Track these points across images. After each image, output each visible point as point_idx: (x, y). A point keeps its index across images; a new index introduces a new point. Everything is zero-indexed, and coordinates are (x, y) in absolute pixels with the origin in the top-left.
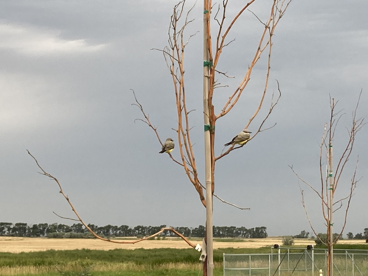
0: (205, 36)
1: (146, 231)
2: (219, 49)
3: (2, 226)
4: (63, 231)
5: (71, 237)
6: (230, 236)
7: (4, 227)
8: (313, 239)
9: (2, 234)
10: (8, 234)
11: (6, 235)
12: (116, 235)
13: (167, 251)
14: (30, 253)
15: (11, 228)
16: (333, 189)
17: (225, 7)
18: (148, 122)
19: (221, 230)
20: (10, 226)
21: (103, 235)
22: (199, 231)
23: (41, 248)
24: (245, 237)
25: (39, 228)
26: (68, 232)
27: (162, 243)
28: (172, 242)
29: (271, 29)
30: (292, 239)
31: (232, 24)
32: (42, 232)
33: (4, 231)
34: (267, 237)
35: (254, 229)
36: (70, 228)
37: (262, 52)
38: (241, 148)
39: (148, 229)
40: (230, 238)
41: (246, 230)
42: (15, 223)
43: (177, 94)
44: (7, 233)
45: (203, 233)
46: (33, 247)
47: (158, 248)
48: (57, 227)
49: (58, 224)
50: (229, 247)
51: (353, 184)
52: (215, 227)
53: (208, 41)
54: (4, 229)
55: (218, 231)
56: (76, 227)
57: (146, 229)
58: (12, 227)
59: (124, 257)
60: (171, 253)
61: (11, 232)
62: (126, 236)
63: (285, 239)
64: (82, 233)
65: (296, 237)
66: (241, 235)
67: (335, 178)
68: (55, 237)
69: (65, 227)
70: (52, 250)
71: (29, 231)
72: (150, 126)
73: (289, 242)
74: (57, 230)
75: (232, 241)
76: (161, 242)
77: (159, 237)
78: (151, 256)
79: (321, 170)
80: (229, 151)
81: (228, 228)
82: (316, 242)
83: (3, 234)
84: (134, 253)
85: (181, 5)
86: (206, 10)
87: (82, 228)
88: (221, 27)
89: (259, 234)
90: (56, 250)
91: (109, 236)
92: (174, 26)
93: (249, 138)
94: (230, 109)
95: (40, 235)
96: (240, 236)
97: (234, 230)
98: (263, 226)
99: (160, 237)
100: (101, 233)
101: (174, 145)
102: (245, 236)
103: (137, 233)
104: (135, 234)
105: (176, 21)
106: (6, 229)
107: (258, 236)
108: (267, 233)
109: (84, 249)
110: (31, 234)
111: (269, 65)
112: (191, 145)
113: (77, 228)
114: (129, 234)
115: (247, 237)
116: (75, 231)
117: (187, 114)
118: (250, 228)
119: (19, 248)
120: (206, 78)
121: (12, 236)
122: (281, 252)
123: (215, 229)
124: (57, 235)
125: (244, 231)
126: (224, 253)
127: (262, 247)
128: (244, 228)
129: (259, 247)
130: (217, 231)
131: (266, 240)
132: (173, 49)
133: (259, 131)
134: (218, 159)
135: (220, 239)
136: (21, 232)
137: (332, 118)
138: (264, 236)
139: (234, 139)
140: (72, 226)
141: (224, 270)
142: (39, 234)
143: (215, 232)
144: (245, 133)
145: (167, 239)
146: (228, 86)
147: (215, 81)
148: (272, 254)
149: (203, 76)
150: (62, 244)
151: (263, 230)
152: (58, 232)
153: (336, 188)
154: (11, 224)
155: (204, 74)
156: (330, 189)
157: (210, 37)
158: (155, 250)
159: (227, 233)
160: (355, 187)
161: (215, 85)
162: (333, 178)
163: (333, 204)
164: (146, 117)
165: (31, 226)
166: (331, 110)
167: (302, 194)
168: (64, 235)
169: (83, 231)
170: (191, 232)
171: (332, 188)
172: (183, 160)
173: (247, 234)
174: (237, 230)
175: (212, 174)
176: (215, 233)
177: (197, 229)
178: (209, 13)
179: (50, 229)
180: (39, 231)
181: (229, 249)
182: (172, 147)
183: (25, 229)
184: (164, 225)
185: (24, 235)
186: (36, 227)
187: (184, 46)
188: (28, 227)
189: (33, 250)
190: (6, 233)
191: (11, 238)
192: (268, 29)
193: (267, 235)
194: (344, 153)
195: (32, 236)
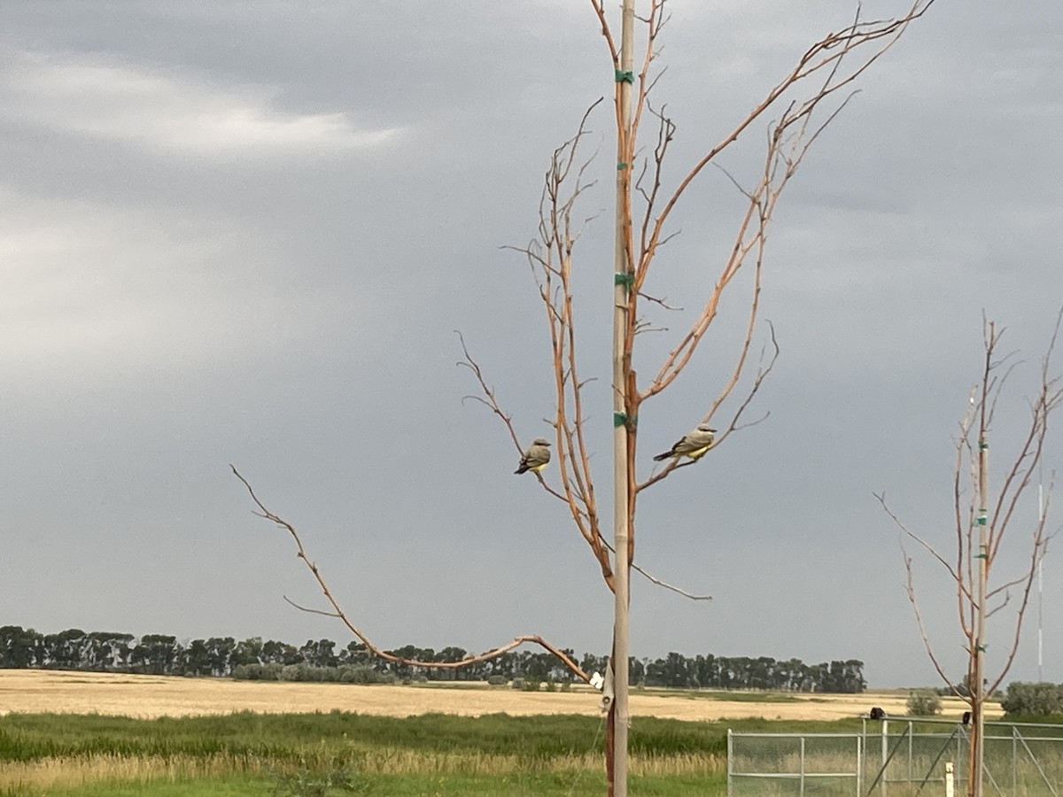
0: (619, 217)
1: (517, 665)
2: (647, 251)
3: (105, 644)
4: (279, 662)
5: (299, 679)
6: (756, 684)
7: (110, 645)
8: (996, 698)
9: (104, 666)
10: (120, 666)
11: (115, 668)
12: (430, 675)
13: (573, 724)
14: (186, 719)
15: (130, 650)
16: (986, 557)
17: (659, 162)
18: (492, 404)
19: (733, 666)
20: (126, 643)
21: (392, 675)
22: (666, 669)
23: (217, 707)
24: (800, 690)
25: (209, 652)
26: (294, 663)
27: (559, 701)
28: (587, 699)
29: (763, 205)
30: (937, 697)
31: (679, 193)
32: (218, 663)
33: (109, 656)
34: (864, 690)
35: (826, 665)
36: (298, 653)
37: (746, 251)
38: (693, 464)
39: (521, 660)
40: (757, 691)
41: (804, 668)
42: (142, 636)
43: (555, 344)
44: (119, 663)
45: (678, 675)
46: (194, 703)
47: (549, 713)
48: (262, 648)
49: (265, 641)
50: (753, 715)
51: (1037, 544)
52: (715, 658)
53: (625, 229)
54: (111, 652)
55: (722, 670)
56: (316, 651)
57: (514, 661)
58: (132, 645)
59: (451, 737)
60: (583, 727)
61: (129, 659)
62: (457, 679)
63: (915, 696)
64: (332, 669)
65: (950, 691)
66: (790, 682)
67: (992, 528)
68: (254, 677)
69: (282, 649)
70: (246, 712)
71: (182, 659)
72: (497, 411)
73: (926, 706)
74: (259, 659)
75: (762, 699)
76: (558, 698)
77: (551, 684)
78: (528, 736)
79: (957, 506)
80: (669, 471)
81: (752, 662)
82: (1003, 706)
83: (106, 666)
84: (479, 725)
85: (569, 148)
86: (623, 162)
87: (332, 654)
88: (651, 205)
89: (841, 680)
91: (408, 678)
92: (552, 195)
93: (709, 444)
94: (671, 379)
95: (213, 670)
96: (787, 687)
97: (768, 667)
98: (853, 659)
99: (556, 684)
100: (386, 668)
101: (549, 455)
102: (800, 685)
103: (490, 672)
104: (483, 674)
105: (558, 182)
106: (115, 652)
107: (840, 686)
108: (865, 678)
110: (186, 668)
111: (758, 284)
112: (587, 456)
113: (319, 654)
114: (467, 674)
115: (806, 690)
116: (312, 662)
117: (577, 387)
118: (817, 664)
119: (154, 705)
120: (621, 312)
121: (134, 671)
122: (889, 731)
123: (714, 664)
124: (260, 673)
125: (798, 672)
126: (730, 731)
127: (848, 719)
128: (800, 661)
129: (837, 717)
130: (720, 669)
131: (859, 700)
132: (549, 245)
133: (732, 429)
134: (644, 487)
135: (728, 692)
136: (158, 661)
137: (990, 372)
138: (856, 687)
139: (677, 445)
140: (303, 648)
141: (730, 780)
142: (210, 666)
143: (715, 672)
144: (702, 433)
145: (575, 691)
146: (667, 329)
147: (637, 319)
148: (864, 735)
149: (613, 306)
150: (276, 698)
151: (853, 670)
152: (262, 664)
153: (995, 553)
154: (129, 637)
155: (616, 301)
156: (981, 556)
157: (630, 223)
158: (540, 719)
159: (749, 678)
160: (1045, 552)
161: (639, 327)
162: (987, 528)
163: (987, 594)
164: (488, 393)
165: (186, 644)
166: (986, 352)
167: (908, 569)
168: (281, 671)
169: (334, 662)
170: (646, 672)
171: (984, 553)
172: (567, 489)
173: (806, 681)
174: (779, 668)
175: (630, 522)
176: (715, 677)
177: (663, 664)
178: (629, 167)
179: (242, 654)
180: (210, 659)
181: (752, 720)
182: (543, 459)
183: (169, 654)
184: (568, 650)
185: (166, 669)
186: (202, 647)
187: (572, 242)
188: (179, 646)
190: (115, 664)
191: (129, 677)
192: (757, 206)
193: (864, 684)
194: (1017, 465)
195: (191, 673)
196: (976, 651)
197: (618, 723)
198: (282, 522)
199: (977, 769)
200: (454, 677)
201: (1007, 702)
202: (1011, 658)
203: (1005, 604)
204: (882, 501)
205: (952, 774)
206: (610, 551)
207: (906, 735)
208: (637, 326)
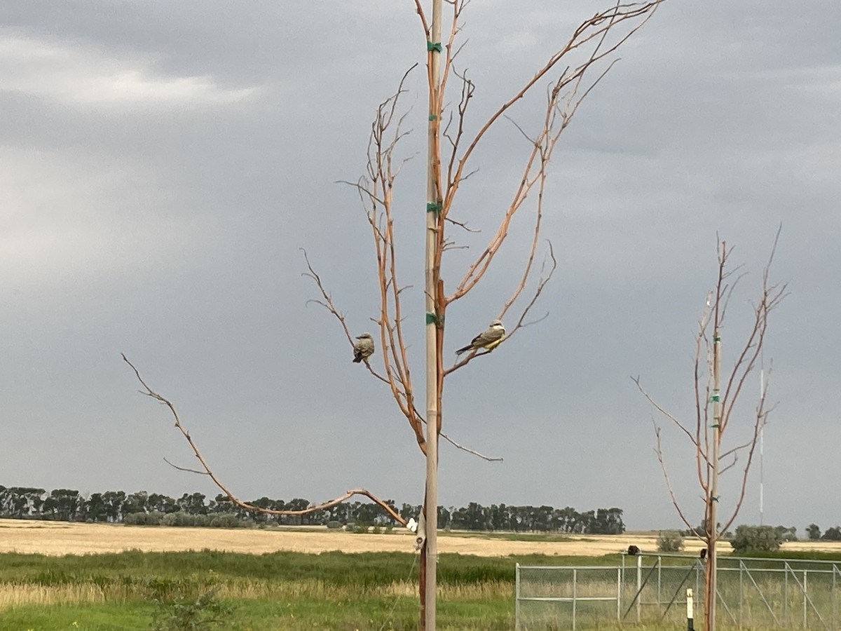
0: (430, 158)
1: (350, 512)
2: (452, 185)
3: (22, 496)
4: (160, 511)
5: (177, 524)
6: (538, 528)
7: (26, 497)
8: (727, 538)
9: (21, 515)
10: (34, 515)
11: (30, 516)
12: (280, 521)
14: (87, 556)
15: (43, 502)
16: (719, 427)
17: (461, 114)
18: (329, 306)
19: (520, 513)
20: (39, 496)
21: (251, 521)
22: (468, 516)
24: (573, 532)
25: (105, 503)
26: (172, 511)
27: (383, 541)
28: (404, 540)
29: (544, 149)
30: (680, 537)
31: (477, 139)
32: (112, 512)
33: (25, 506)
34: (623, 532)
35: (593, 512)
36: (176, 504)
37: (530, 186)
38: (488, 354)
39: (353, 508)
40: (539, 533)
41: (576, 514)
42: (52, 490)
43: (380, 259)
44: (33, 512)
45: (477, 521)
46: (92, 543)
47: (375, 551)
48: (147, 500)
49: (149, 494)
50: (536, 552)
51: (759, 417)
52: (506, 507)
53: (435, 167)
54: (27, 503)
55: (512, 517)
56: (190, 502)
57: (347, 509)
58: (43, 498)
59: (298, 570)
60: (402, 561)
61: (41, 509)
62: (302, 524)
63: (663, 536)
64: (203, 516)
65: (690, 532)
66: (565, 526)
67: (723, 405)
68: (142, 522)
69: (164, 500)
71: (83, 509)
72: (334, 312)
73: (672, 544)
74: (145, 509)
75: (543, 539)
76: (382, 539)
77: (377, 527)
78: (358, 569)
79: (696, 387)
80: (469, 359)
81: (535, 510)
82: (732, 544)
83: (23, 515)
84: (320, 560)
85: (391, 103)
86: (433, 114)
87: (203, 504)
88: (455, 149)
89: (605, 524)
90: (145, 551)
91: (263, 523)
92: (377, 141)
94: (472, 286)
95: (108, 518)
96: (563, 529)
97: (549, 513)
98: (614, 507)
99: (381, 528)
100: (245, 515)
102: (572, 528)
103: (328, 518)
104: (323, 520)
105: (382, 130)
106: (31, 503)
107: (604, 529)
108: (624, 523)
109: (207, 551)
110: (86, 516)
111: (539, 211)
113: (192, 504)
114: (310, 520)
115: (577, 532)
116: (187, 511)
117: (397, 293)
118: (586, 511)
119: (61, 546)
120: (431, 233)
121: (45, 518)
122: (643, 564)
123: (505, 512)
124: (146, 519)
125: (571, 518)
126: (518, 564)
127: (610, 555)
128: (572, 509)
129: (603, 553)
130: (510, 516)
131: (620, 539)
132: (375, 180)
133: (519, 326)
134: (450, 372)
135: (516, 533)
136: (64, 511)
137: (722, 281)
138: (617, 530)
140: (179, 500)
141: (517, 603)
142: (106, 514)
143: (506, 518)
145: (395, 533)
146: (468, 247)
147: (445, 238)
148: (623, 567)
149: (426, 229)
150: (158, 539)
151: (615, 517)
152: (147, 512)
153: (725, 424)
154: (42, 491)
155: (427, 226)
156: (715, 426)
157: (439, 162)
158: (368, 556)
159: (533, 522)
160: (765, 423)
161: (446, 245)
162: (720, 404)
163: (720, 455)
164: (326, 297)
165: (87, 497)
166: (719, 265)
167: (658, 436)
168: (162, 518)
169: (204, 511)
170: (451, 518)
171: (717, 423)
172: (389, 373)
173: (578, 524)
174: (557, 514)
176: (506, 522)
177: (465, 512)
178: (438, 119)
179: (131, 505)
180: (106, 508)
181: (535, 556)
182: (370, 350)
183: (73, 504)
184: (390, 501)
185: (70, 517)
186: (100, 499)
187: (393, 178)
188: (81, 498)
189: (92, 551)
190: (30, 513)
191: (41, 523)
192: (539, 149)
193: (623, 527)
194: (743, 354)
195: (90, 520)
196: (711, 501)
197: (429, 559)
198: (162, 399)
199: (711, 594)
200: (299, 522)
201: (735, 541)
202: (739, 506)
203: (734, 464)
204: (637, 383)
205: (691, 598)
206: (422, 422)
207: (656, 567)
208: (444, 244)
